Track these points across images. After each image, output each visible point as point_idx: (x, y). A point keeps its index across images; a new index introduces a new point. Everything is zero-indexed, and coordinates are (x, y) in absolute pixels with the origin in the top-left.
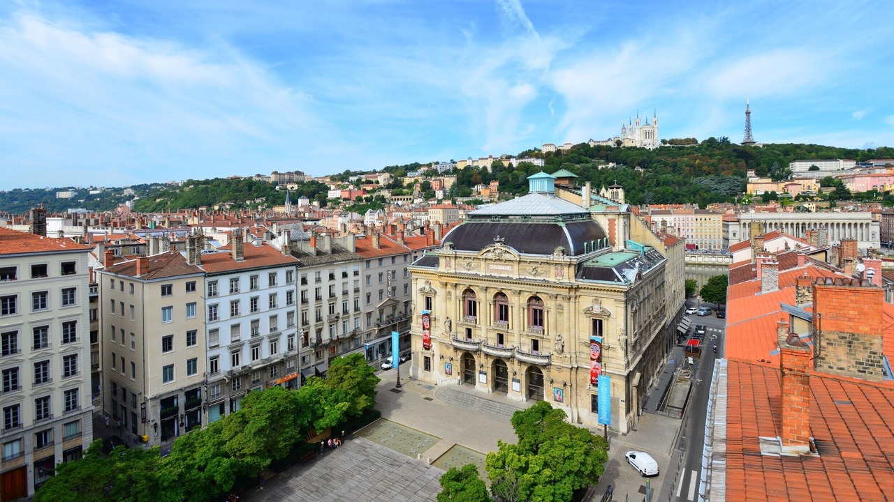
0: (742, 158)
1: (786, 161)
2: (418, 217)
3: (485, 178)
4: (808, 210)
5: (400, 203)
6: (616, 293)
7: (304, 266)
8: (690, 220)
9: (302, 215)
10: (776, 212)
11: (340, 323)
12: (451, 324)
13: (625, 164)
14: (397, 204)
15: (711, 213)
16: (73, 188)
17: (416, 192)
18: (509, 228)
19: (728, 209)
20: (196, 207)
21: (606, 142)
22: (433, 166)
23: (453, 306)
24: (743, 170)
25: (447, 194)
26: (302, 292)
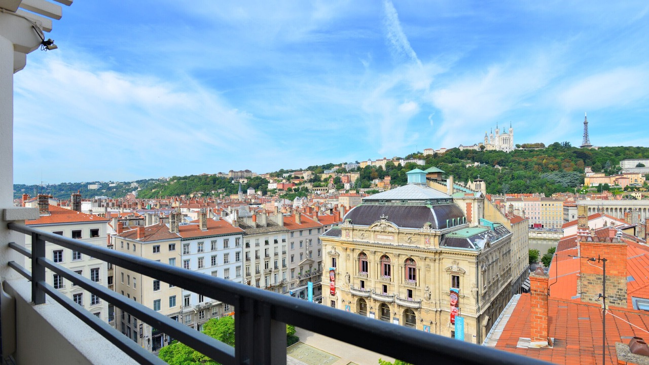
0: (581, 158)
1: (617, 160)
2: (330, 202)
3: (381, 174)
4: (635, 198)
5: (319, 192)
6: (469, 257)
7: (247, 235)
8: (537, 205)
9: (249, 200)
10: (608, 199)
11: (273, 275)
12: (349, 277)
13: (487, 163)
14: (317, 193)
15: (554, 200)
16: (99, 182)
17: (330, 185)
18: (391, 209)
19: (568, 198)
20: (178, 195)
21: (472, 146)
22: (343, 166)
23: (351, 264)
24: (581, 167)
25: (353, 186)
26: (246, 253)
